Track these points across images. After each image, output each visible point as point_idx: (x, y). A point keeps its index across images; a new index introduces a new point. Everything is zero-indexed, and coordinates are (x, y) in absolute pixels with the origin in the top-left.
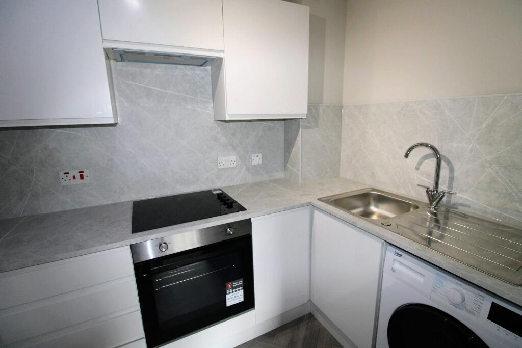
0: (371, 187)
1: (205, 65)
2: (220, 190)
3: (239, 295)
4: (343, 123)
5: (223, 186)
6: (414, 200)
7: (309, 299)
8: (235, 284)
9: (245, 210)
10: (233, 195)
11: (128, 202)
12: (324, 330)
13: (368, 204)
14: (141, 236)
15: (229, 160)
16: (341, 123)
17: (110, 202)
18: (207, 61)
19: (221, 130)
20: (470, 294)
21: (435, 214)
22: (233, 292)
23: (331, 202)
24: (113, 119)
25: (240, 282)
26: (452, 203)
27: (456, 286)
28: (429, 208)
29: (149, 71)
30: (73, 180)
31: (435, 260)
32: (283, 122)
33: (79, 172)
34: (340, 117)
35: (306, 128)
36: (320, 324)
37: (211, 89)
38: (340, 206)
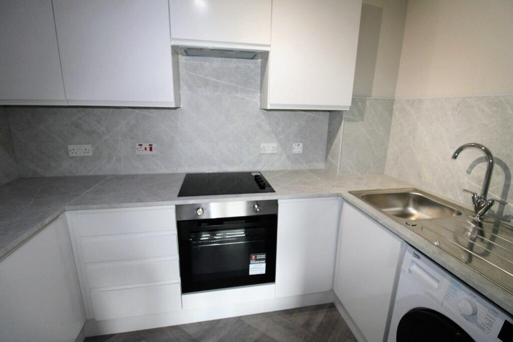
0: (413, 187)
1: (255, 58)
2: (259, 172)
3: (261, 267)
4: (393, 117)
5: (263, 170)
6: (459, 207)
7: (331, 288)
8: (259, 257)
9: (274, 192)
10: (269, 179)
11: (183, 173)
12: (343, 321)
13: (406, 205)
14: (184, 200)
15: (270, 147)
16: (392, 117)
17: (170, 172)
18: (256, 55)
19: (266, 118)
20: (484, 309)
21: (480, 225)
22: (256, 263)
23: (362, 197)
24: (174, 104)
25: (264, 256)
26: (504, 215)
27: (470, 297)
28: (473, 216)
29: (207, 64)
30: (144, 151)
31: (448, 265)
32: (328, 113)
33: (150, 145)
34: (391, 111)
35: (349, 120)
36: (340, 315)
37: (260, 80)
38: (371, 202)
